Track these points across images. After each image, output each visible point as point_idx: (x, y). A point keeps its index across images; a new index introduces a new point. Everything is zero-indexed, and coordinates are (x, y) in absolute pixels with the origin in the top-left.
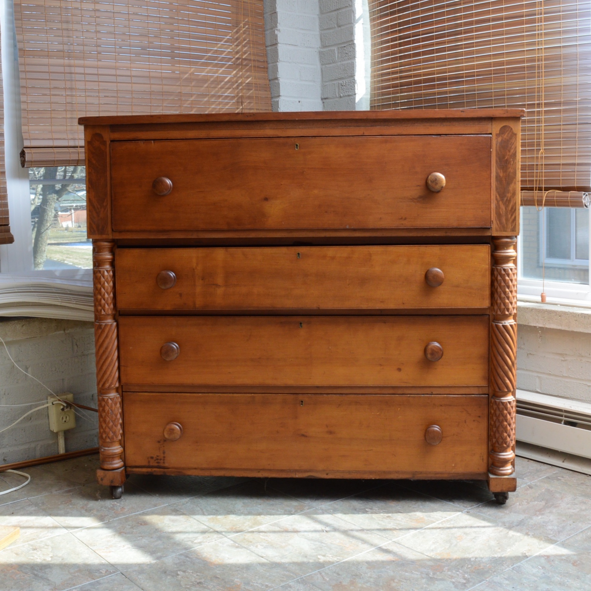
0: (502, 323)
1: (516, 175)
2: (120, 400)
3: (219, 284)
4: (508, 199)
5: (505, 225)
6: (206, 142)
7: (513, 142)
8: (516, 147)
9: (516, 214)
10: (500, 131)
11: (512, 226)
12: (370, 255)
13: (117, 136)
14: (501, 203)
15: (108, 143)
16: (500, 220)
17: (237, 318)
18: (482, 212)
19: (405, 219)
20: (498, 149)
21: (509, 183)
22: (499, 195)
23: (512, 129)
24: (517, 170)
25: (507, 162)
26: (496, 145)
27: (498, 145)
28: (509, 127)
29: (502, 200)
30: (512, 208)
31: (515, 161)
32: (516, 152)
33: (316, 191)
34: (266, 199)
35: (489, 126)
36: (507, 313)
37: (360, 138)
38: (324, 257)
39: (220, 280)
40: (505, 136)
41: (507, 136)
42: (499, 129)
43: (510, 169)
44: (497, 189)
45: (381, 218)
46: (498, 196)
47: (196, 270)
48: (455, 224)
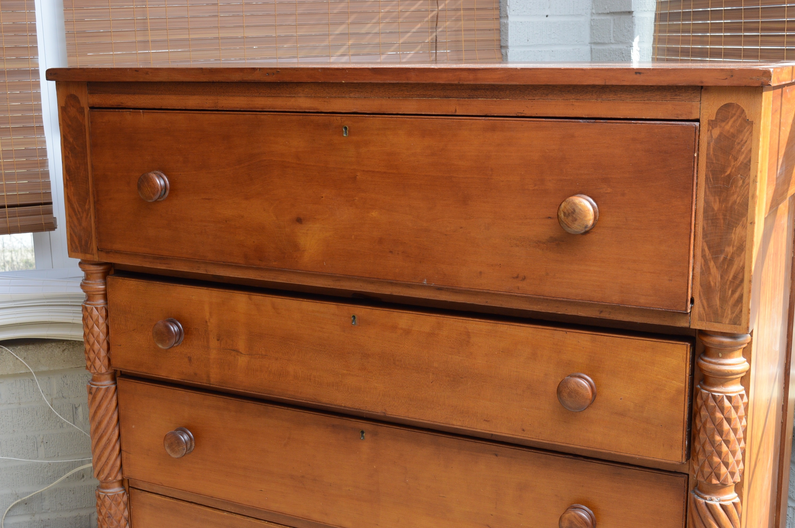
0: (706, 499)
1: (747, 209)
2: (125, 498)
3: (241, 351)
4: (728, 258)
5: (720, 311)
6: (213, 117)
7: (745, 139)
8: (750, 151)
9: (743, 289)
10: (717, 114)
11: (733, 313)
12: (468, 334)
13: (97, 100)
14: (712, 264)
15: (87, 110)
16: (709, 300)
17: (270, 408)
18: (670, 280)
19: (524, 279)
20: (711, 152)
21: (730, 226)
22: (709, 248)
23: (744, 110)
24: (750, 199)
25: (729, 180)
26: (709, 143)
27: (712, 144)
28: (739, 107)
29: (715, 259)
30: (735, 277)
31: (747, 181)
32: (750, 161)
33: (374, 214)
34: (299, 220)
35: (694, 103)
36: (715, 481)
37: (448, 120)
38: (394, 328)
39: (241, 345)
40: (728, 126)
41: (732, 126)
42: (715, 110)
43: (735, 196)
44: (705, 235)
45: (481, 273)
46: (706, 249)
47: (209, 324)
48: (615, 298)
